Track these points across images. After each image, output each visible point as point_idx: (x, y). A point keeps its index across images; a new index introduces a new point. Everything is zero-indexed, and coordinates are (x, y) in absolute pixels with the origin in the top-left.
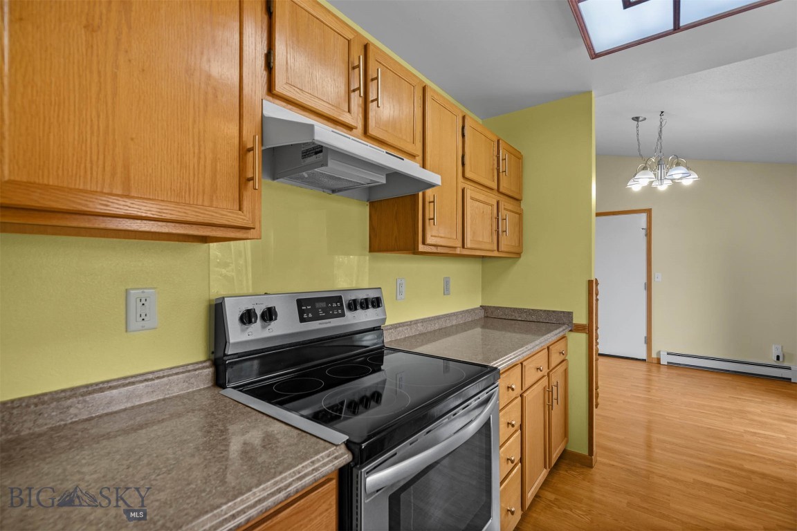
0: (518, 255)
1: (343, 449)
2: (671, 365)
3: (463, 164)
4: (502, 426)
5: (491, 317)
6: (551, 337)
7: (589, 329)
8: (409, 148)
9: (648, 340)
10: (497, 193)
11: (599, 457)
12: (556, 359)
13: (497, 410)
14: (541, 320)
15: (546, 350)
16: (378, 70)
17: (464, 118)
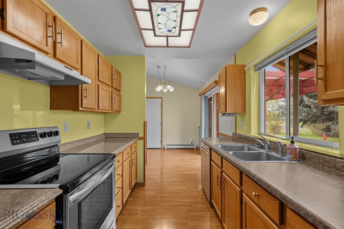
0: (119, 112)
1: (58, 189)
2: (168, 149)
3: (98, 75)
4: (116, 175)
5: (108, 137)
6: (132, 142)
7: (144, 139)
8: (76, 66)
9: (161, 142)
10: (111, 88)
11: (147, 182)
12: (133, 150)
13: (115, 169)
14: (128, 137)
15: (130, 147)
16: (62, 30)
17: (98, 56)
